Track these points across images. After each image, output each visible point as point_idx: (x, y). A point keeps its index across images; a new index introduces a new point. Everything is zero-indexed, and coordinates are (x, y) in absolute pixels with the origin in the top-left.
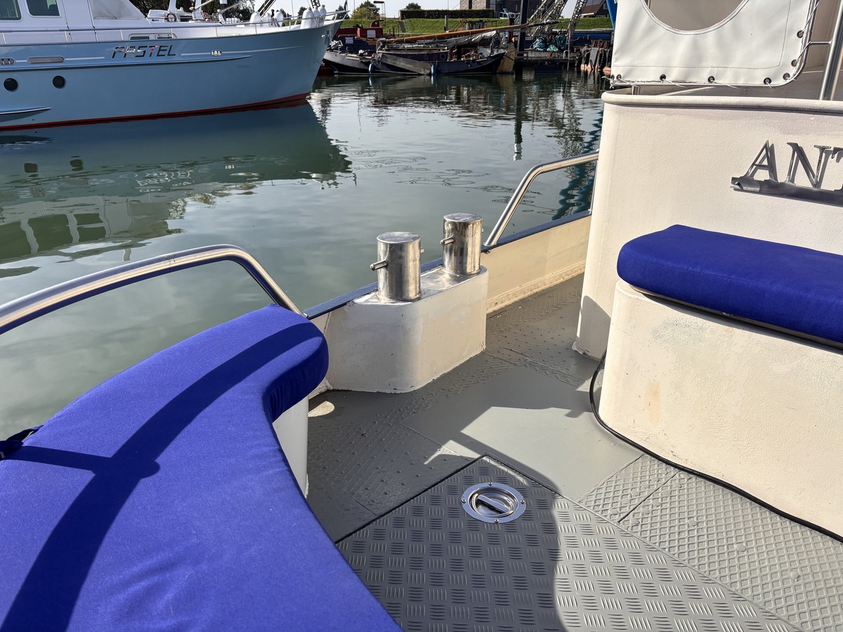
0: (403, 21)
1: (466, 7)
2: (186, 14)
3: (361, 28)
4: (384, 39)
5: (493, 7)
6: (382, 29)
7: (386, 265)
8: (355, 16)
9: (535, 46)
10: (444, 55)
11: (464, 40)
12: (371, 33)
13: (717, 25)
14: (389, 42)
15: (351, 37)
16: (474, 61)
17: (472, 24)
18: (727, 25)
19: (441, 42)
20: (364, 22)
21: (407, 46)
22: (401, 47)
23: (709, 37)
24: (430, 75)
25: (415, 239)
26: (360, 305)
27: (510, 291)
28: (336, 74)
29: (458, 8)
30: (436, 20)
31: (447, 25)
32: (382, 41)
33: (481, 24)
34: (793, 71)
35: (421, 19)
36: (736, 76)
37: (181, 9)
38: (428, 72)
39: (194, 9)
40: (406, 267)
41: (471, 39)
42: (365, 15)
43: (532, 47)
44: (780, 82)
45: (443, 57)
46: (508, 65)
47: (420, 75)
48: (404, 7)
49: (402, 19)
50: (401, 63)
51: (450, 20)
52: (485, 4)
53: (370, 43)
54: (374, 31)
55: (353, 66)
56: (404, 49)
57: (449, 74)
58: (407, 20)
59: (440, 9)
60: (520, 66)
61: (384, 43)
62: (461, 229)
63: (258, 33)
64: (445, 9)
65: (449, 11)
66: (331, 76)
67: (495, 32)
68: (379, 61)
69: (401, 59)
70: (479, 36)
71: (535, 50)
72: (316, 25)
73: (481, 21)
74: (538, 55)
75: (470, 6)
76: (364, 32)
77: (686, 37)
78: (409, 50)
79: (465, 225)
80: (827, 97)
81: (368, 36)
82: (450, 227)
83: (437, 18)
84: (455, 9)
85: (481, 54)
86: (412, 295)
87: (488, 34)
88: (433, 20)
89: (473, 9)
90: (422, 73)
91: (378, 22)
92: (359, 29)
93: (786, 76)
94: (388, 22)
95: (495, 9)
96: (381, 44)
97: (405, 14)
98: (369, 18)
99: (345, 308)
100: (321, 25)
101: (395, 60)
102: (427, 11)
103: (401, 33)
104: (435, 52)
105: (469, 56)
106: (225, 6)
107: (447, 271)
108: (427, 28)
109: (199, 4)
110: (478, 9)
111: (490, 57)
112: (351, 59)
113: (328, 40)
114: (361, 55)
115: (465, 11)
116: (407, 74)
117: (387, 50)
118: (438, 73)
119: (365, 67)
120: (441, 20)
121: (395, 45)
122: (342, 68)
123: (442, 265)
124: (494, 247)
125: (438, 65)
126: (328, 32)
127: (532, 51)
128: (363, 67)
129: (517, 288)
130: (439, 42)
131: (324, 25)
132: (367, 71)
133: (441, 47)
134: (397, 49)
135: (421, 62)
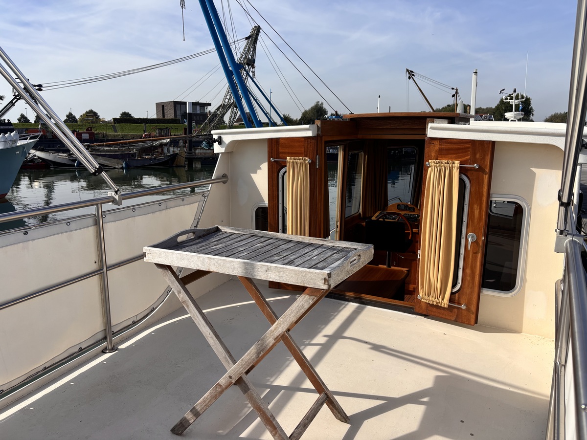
0: (114, 125)
3: (78, 132)
4: (88, 144)
5: (179, 117)
6: (94, 133)
9: (203, 146)
10: (134, 155)
11: (147, 145)
12: (86, 136)
14: (92, 146)
16: (155, 158)
17: (161, 130)
19: (132, 146)
21: (106, 148)
24: (122, 168)
28: (52, 167)
29: (155, 117)
30: (139, 125)
31: (145, 129)
32: (87, 146)
33: (167, 130)
35: (128, 124)
38: (121, 166)
41: (153, 144)
43: (201, 146)
45: (133, 156)
46: (182, 161)
47: (115, 168)
50: (100, 160)
51: (148, 125)
52: (173, 115)
54: (88, 134)
55: (63, 162)
56: (104, 151)
57: (137, 168)
58: (117, 125)
59: (142, 117)
60: (190, 160)
61: (89, 146)
64: (145, 117)
65: (148, 119)
67: (169, 140)
69: (100, 158)
70: (158, 142)
71: (203, 148)
73: (167, 128)
74: (204, 151)
75: (164, 116)
76: (79, 134)
78: (107, 151)
81: (83, 138)
83: (139, 123)
84: (152, 118)
85: (161, 153)
87: (165, 141)
90: (117, 167)
91: (91, 128)
95: (180, 118)
97: (117, 121)
103: (113, 133)
104: (127, 152)
105: (152, 155)
108: (133, 129)
110: (169, 118)
111: (167, 156)
112: (62, 157)
114: (70, 155)
115: (160, 119)
117: (90, 151)
118: (128, 167)
119: (72, 163)
121: (97, 148)
125: (129, 162)
127: (201, 149)
128: (70, 163)
130: (130, 146)
131: (18, 144)
132: (74, 166)
133: (132, 149)
134: (98, 151)
135: (116, 160)
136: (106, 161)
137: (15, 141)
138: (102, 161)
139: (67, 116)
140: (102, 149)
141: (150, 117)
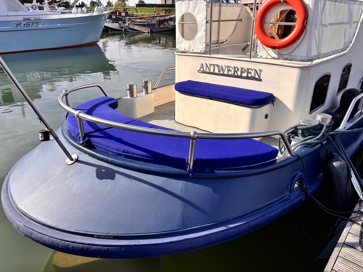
0: (137, 8)
1: (164, 3)
2: (41, 5)
3: (119, 12)
4: (129, 17)
6: (128, 12)
7: (129, 90)
8: (116, 6)
11: (162, 18)
12: (123, 14)
13: (192, 40)
14: (131, 19)
15: (115, 15)
16: (166, 27)
17: (166, 10)
18: (194, 40)
19: (153, 19)
20: (120, 8)
21: (139, 20)
22: (137, 20)
23: (191, 42)
24: (148, 32)
25: (135, 84)
26: (124, 99)
27: (163, 101)
28: (110, 32)
29: (160, 3)
30: (151, 8)
31: (156, 10)
32: (128, 18)
33: (170, 10)
34: (204, 49)
35: (145, 8)
36: (196, 50)
37: (39, 3)
38: (147, 31)
39: (44, 3)
40: (134, 90)
41: (165, 18)
42: (120, 5)
44: (203, 51)
45: (154, 25)
47: (144, 32)
48: (137, 3)
49: (136, 7)
50: (136, 28)
51: (157, 8)
52: (172, 2)
53: (123, 18)
54: (124, 13)
55: (116, 28)
56: (138, 22)
57: (156, 32)
58: (139, 8)
59: (153, 3)
61: (129, 19)
62: (146, 83)
63: (76, 17)
64: (155, 3)
66: (107, 32)
68: (127, 27)
69: (136, 26)
72: (100, 13)
73: (170, 9)
75: (166, 3)
76: (120, 13)
77: (188, 42)
78: (140, 22)
79: (147, 82)
80: (210, 55)
81: (122, 15)
82: (144, 82)
83: (151, 7)
85: (170, 24)
86: (135, 96)
87: (172, 16)
88: (150, 8)
89: (167, 3)
91: (126, 9)
92: (118, 12)
93: (204, 50)
94: (130, 8)
96: (128, 20)
97: (138, 6)
98: (122, 6)
99: (120, 99)
100: (102, 13)
101: (134, 26)
102: (147, 4)
103: (136, 13)
104: (150, 23)
105: (165, 25)
106: (59, 2)
107: (144, 93)
108: (148, 11)
109: (46, 1)
110: (169, 4)
111: (173, 25)
112: (115, 26)
113: (105, 19)
114: (120, 24)
115: (163, 4)
116: (139, 32)
117: (130, 22)
118: (152, 32)
119: (121, 29)
120: (153, 8)
121: (134, 20)
122: (112, 29)
123: (143, 92)
124: (156, 88)
125: (152, 29)
126: (105, 16)
128: (120, 29)
129: (164, 100)
130: (152, 19)
131: (104, 13)
132: (122, 31)
133: (153, 21)
134: (134, 22)
135: (145, 27)
136: (139, 28)
137: (102, 11)
138: (137, 28)
139: (107, 3)
140: (136, 21)
141: (157, 3)
